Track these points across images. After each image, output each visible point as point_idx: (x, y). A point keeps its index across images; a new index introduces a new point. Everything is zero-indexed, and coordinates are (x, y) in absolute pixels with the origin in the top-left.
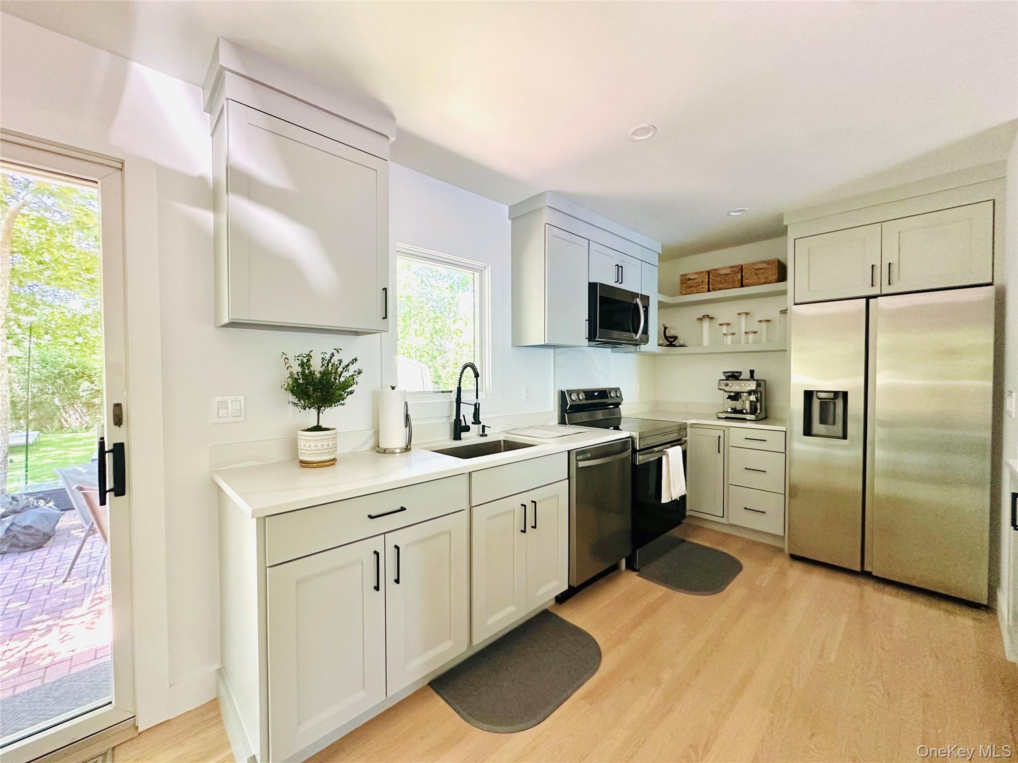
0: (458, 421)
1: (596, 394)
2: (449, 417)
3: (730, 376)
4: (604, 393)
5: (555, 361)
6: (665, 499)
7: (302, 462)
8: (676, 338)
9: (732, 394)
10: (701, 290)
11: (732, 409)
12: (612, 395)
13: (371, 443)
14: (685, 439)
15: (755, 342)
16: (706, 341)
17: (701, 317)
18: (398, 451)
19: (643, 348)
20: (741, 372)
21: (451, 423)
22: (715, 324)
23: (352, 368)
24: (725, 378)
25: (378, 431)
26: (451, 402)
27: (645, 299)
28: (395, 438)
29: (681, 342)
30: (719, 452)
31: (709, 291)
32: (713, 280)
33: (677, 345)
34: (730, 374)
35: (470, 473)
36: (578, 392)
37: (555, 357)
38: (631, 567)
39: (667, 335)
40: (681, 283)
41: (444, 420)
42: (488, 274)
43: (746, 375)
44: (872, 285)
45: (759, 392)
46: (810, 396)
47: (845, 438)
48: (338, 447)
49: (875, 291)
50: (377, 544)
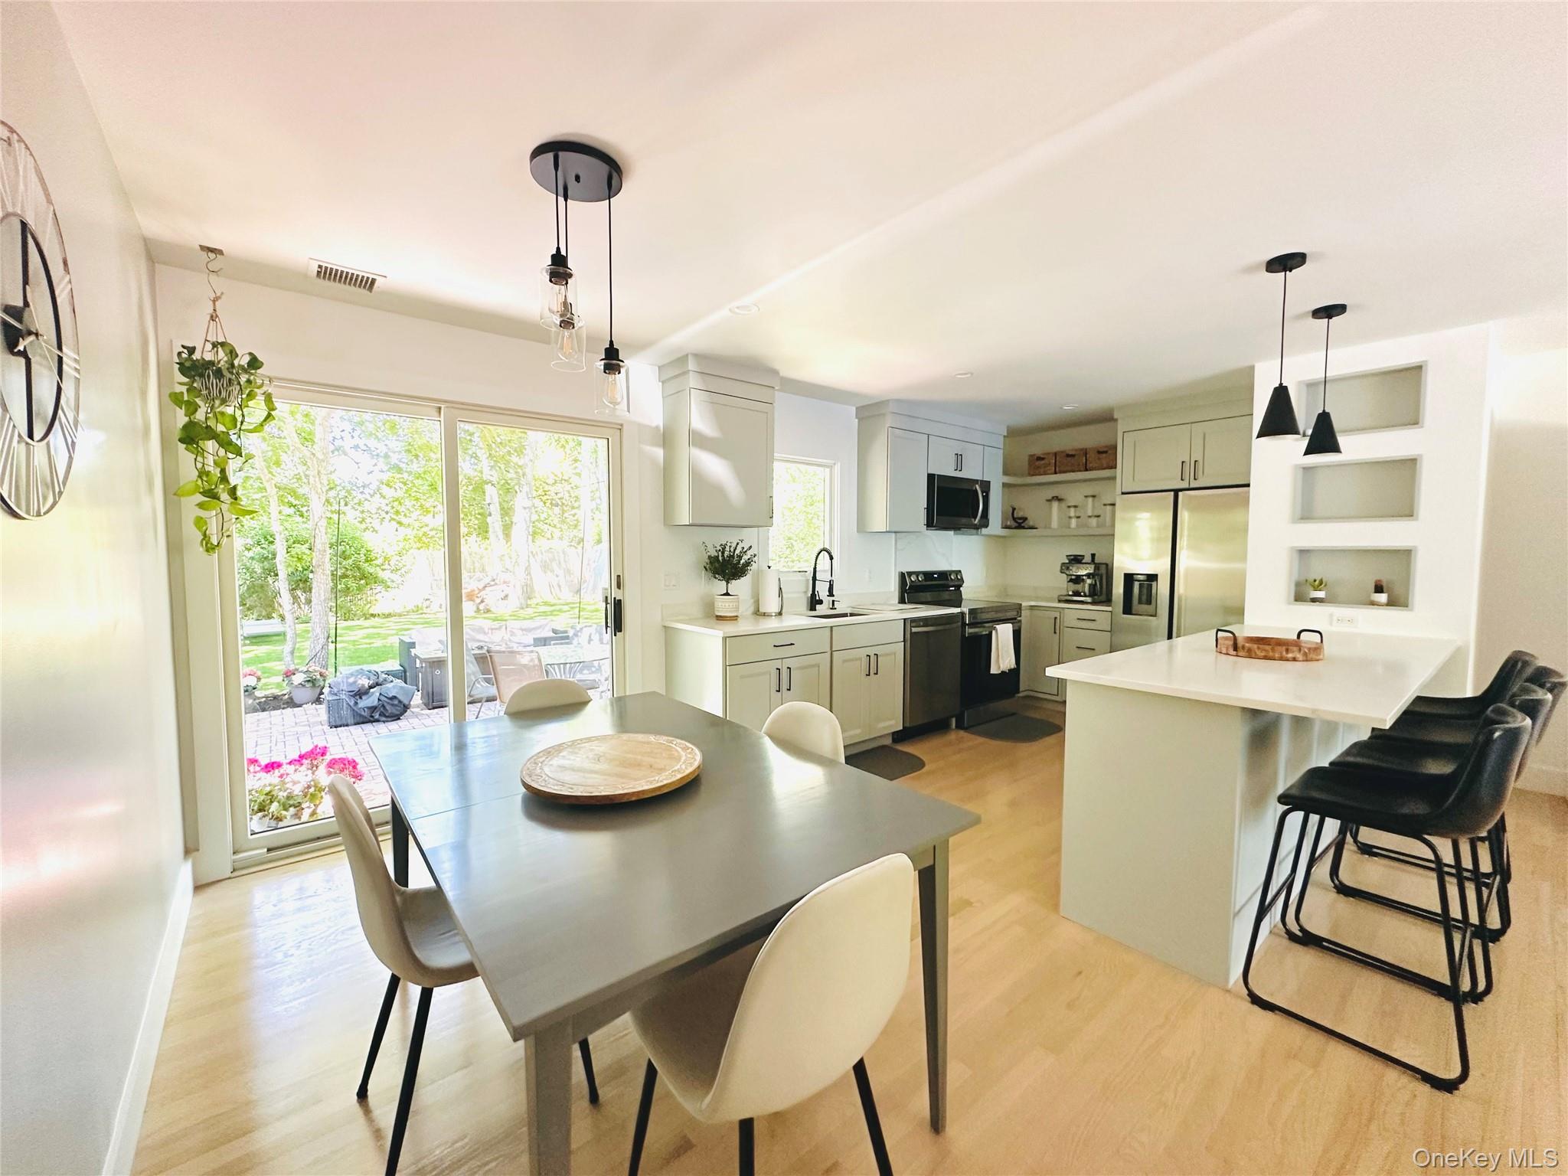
0: (813, 595)
1: (936, 576)
2: (806, 592)
3: (1072, 560)
4: (944, 575)
5: (896, 544)
6: (994, 670)
7: (717, 616)
8: (1025, 519)
9: (1073, 577)
10: (1049, 472)
11: (1073, 592)
12: (953, 577)
13: (752, 609)
14: (1019, 618)
15: (1098, 526)
16: (1055, 524)
17: (1050, 498)
18: (774, 614)
19: (984, 531)
20: (1083, 556)
21: (808, 598)
22: (1064, 505)
23: (749, 554)
24: (1067, 561)
25: (758, 600)
26: (808, 580)
27: (986, 486)
28: (771, 605)
29: (1031, 524)
30: (1055, 633)
31: (1056, 473)
32: (1060, 462)
33: (1026, 527)
34: (1072, 557)
35: (832, 627)
36: (917, 574)
37: (896, 541)
38: (959, 726)
39: (1015, 516)
40: (1029, 464)
41: (803, 595)
42: (837, 468)
43: (1088, 559)
44: (1182, 480)
45: (1098, 575)
46: (1129, 578)
47: (1155, 615)
48: (737, 608)
49: (1185, 485)
50: (778, 663)
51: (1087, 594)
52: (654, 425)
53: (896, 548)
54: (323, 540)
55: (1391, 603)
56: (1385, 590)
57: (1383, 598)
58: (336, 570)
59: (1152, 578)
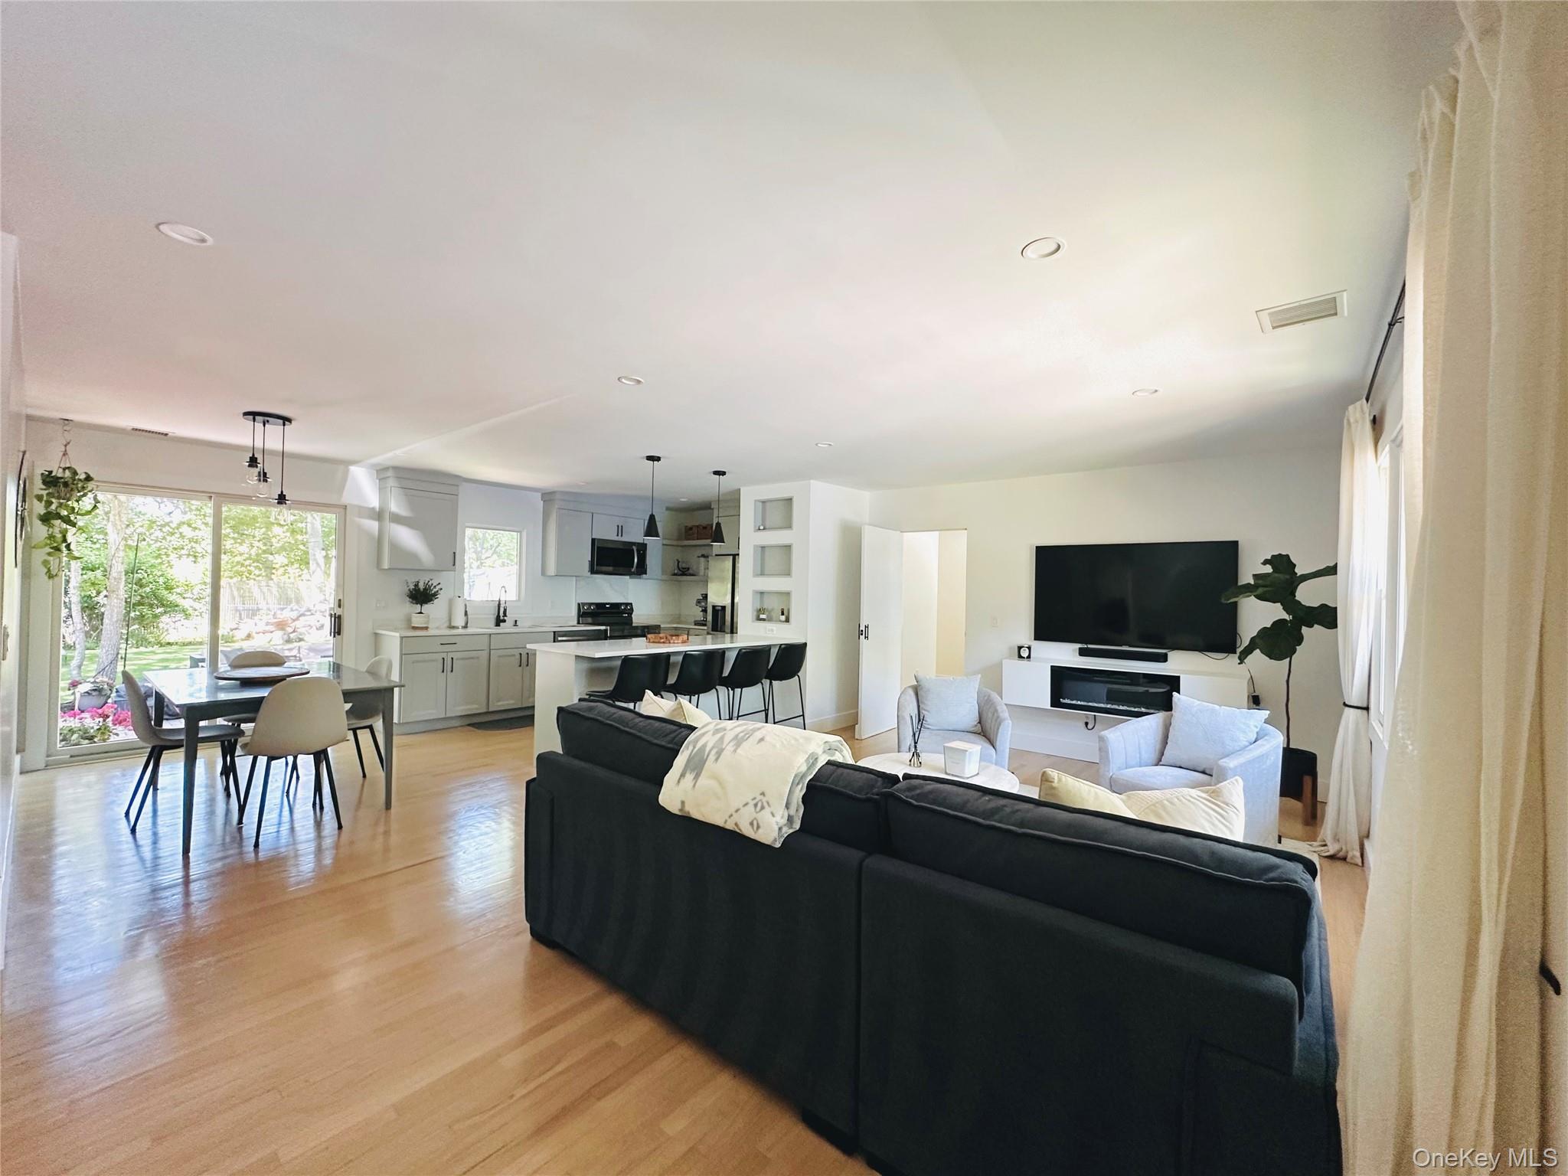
0: (498, 616)
1: (608, 606)
4: (615, 606)
5: (576, 584)
7: (413, 628)
8: (688, 569)
10: (695, 538)
12: (625, 607)
17: (700, 555)
18: (460, 627)
19: (644, 576)
21: (494, 618)
23: (438, 588)
25: (451, 617)
27: (639, 546)
28: (457, 621)
29: (691, 572)
31: (698, 539)
32: (700, 532)
33: (687, 574)
35: (490, 634)
36: (590, 604)
37: (576, 582)
39: (680, 567)
40: (685, 532)
41: (491, 616)
42: (524, 534)
44: (738, 548)
46: (714, 607)
48: (428, 622)
49: (738, 552)
50: (444, 655)
52: (371, 506)
53: (576, 587)
54: (118, 569)
55: (786, 621)
56: (784, 613)
57: (783, 618)
58: (130, 597)
59: (724, 608)
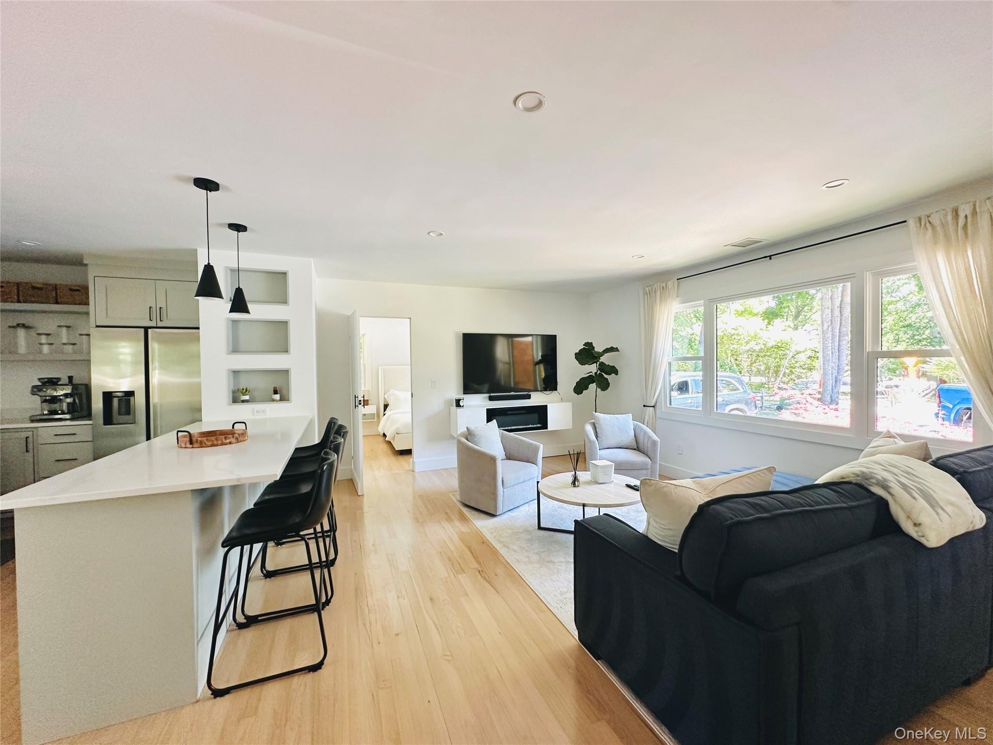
3: (47, 383)
9: (48, 398)
10: (10, 300)
11: (48, 411)
15: (75, 352)
16: (23, 349)
17: (15, 325)
20: (60, 378)
22: (32, 332)
24: (41, 384)
30: (27, 451)
31: (19, 302)
32: (23, 292)
34: (46, 381)
43: (65, 381)
44: (150, 320)
45: (77, 394)
46: (108, 396)
47: (134, 423)
49: (153, 324)
51: (66, 411)
55: (282, 399)
56: (278, 392)
57: (277, 397)
59: (130, 394)
